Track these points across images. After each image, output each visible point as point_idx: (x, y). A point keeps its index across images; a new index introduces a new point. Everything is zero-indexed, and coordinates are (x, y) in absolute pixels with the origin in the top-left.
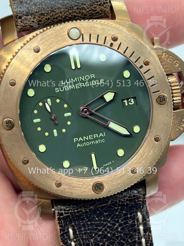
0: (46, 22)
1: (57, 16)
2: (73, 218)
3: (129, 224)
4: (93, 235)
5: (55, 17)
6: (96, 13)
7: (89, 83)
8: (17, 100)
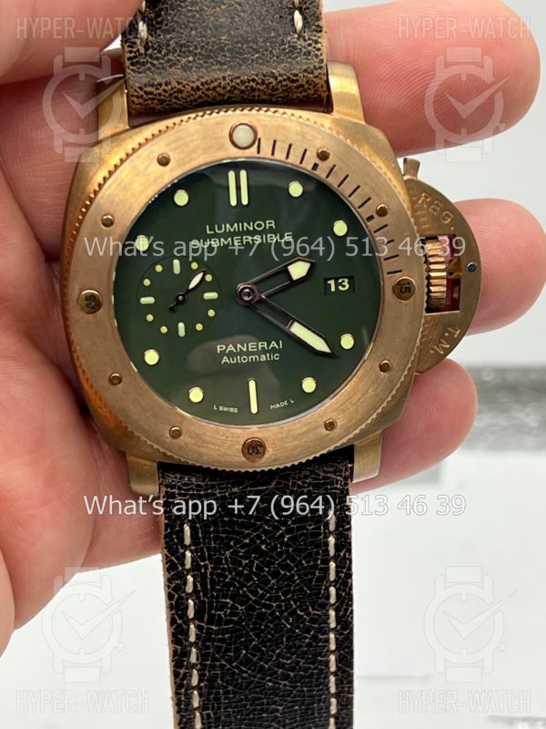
0: (192, 95)
1: (216, 84)
4: (232, 544)
5: (212, 85)
6: (297, 87)
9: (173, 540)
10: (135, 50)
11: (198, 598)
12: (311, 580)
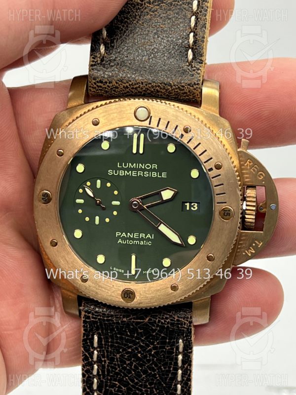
0: (123, 90)
1: (137, 86)
2: (101, 324)
3: (166, 349)
4: (121, 350)
5: (135, 86)
6: (183, 93)
7: (149, 174)
8: (61, 173)
9: (87, 343)
10: (95, 60)
11: (99, 379)
12: (166, 379)
